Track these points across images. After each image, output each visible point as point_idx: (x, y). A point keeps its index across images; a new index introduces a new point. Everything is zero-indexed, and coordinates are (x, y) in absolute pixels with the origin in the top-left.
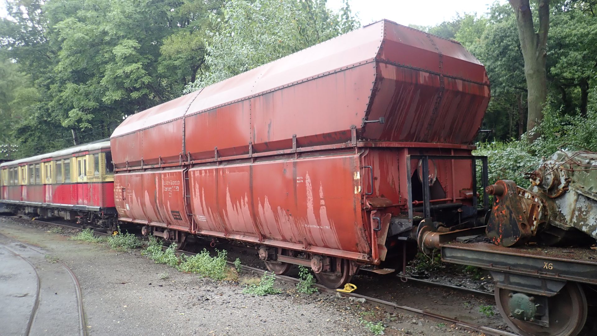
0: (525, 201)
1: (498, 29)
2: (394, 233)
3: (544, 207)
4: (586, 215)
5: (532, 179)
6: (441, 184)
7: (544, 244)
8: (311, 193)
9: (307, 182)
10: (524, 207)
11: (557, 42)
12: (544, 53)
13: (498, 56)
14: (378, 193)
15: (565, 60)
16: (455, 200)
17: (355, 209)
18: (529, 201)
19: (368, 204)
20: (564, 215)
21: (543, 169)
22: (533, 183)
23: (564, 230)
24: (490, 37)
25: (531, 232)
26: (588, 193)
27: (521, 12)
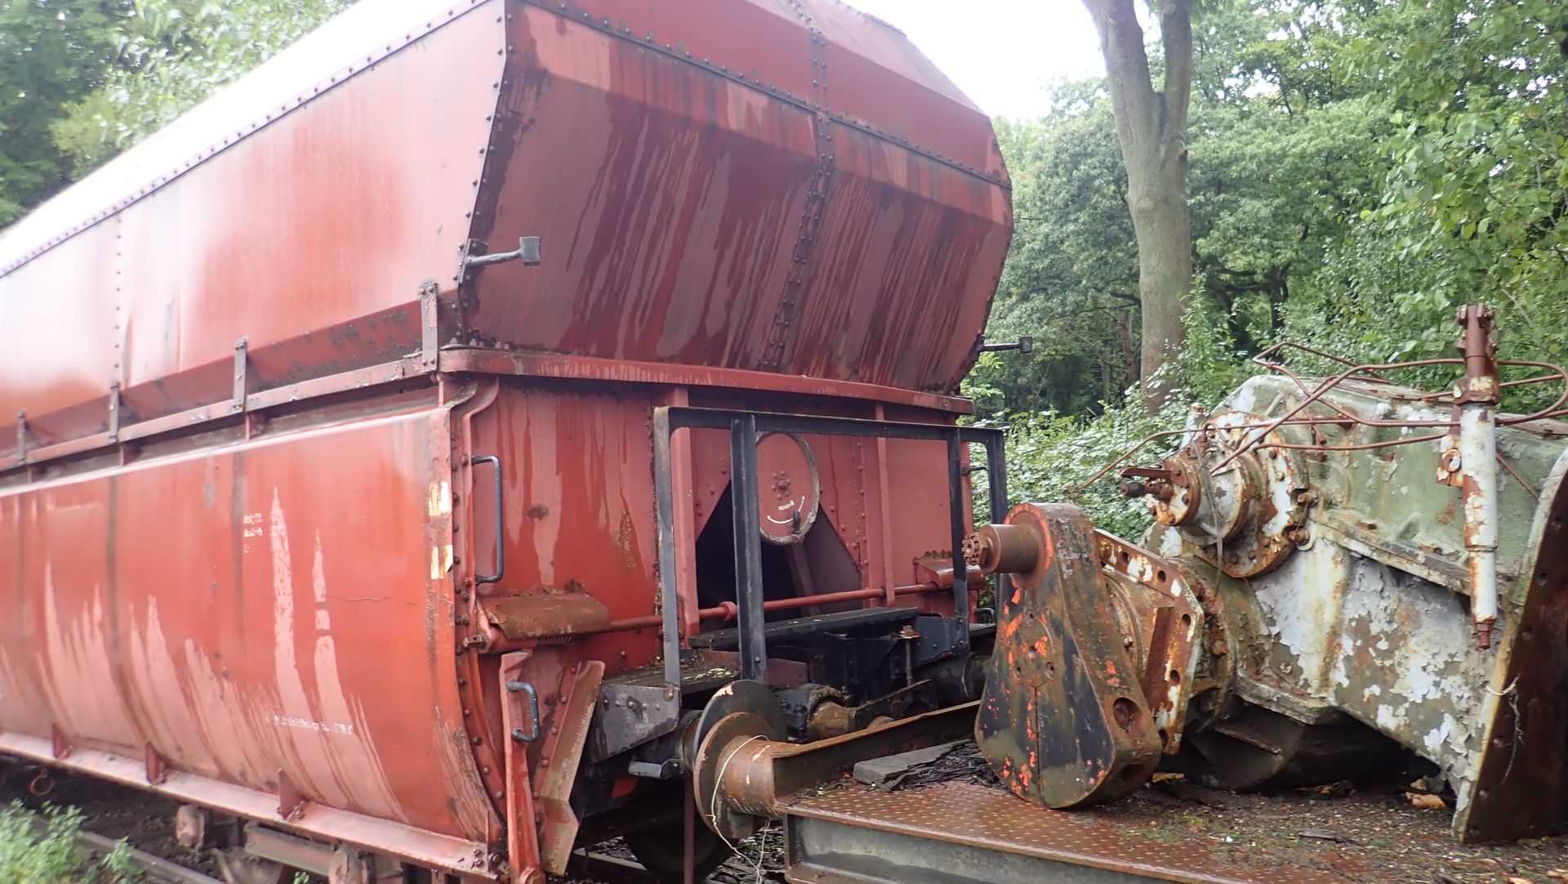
0: (1128, 595)
1: (1064, 135)
2: (614, 745)
3: (1210, 619)
4: (1388, 653)
5: (1156, 495)
6: (841, 534)
7: (1214, 781)
8: (288, 581)
9: (274, 535)
10: (1124, 621)
11: (1210, 175)
12: (1181, 151)
13: (1067, 206)
14: (547, 572)
15: (1231, 220)
16: (891, 597)
17: (432, 649)
18: (1147, 594)
19: (484, 623)
20: (1294, 652)
21: (1198, 449)
22: (1161, 516)
23: (1295, 722)
24: (1044, 155)
25: (1157, 741)
26: (1399, 553)
27: (1115, 28)
